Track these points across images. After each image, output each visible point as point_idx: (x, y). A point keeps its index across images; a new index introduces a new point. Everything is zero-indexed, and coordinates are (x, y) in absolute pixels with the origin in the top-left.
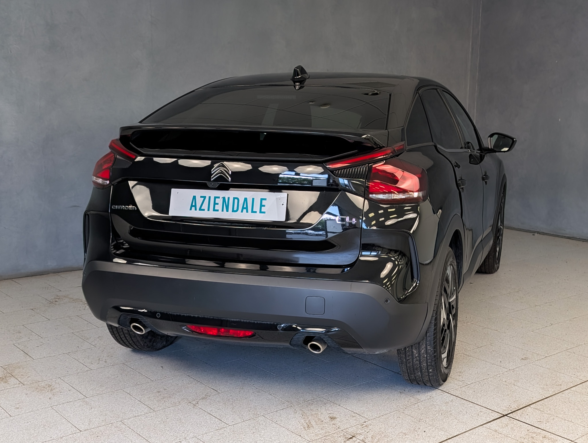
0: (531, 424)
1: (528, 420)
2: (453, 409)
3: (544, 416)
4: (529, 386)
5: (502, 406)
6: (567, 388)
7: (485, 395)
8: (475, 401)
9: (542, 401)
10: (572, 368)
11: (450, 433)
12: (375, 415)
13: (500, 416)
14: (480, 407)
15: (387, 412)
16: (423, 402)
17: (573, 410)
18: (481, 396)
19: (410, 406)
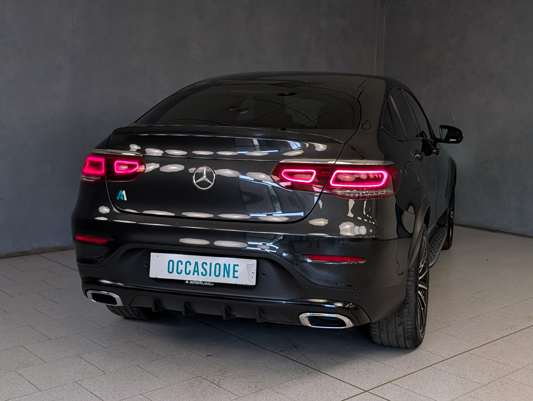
1: (386, 396)
3: (402, 391)
4: (395, 364)
5: (366, 383)
6: (429, 365)
7: (353, 372)
8: (342, 378)
9: (404, 378)
10: (438, 347)
12: (246, 393)
13: (362, 392)
14: (345, 383)
15: (258, 389)
16: (294, 379)
17: (430, 385)
18: (349, 373)
19: (281, 383)
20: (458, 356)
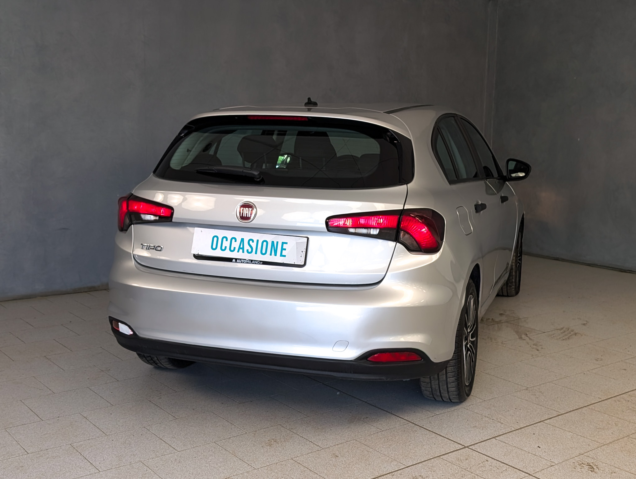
0: (491, 456)
1: (489, 453)
2: (413, 439)
4: (501, 418)
5: (467, 438)
6: (540, 421)
7: (451, 425)
8: (439, 432)
9: (510, 434)
10: (552, 400)
11: (403, 463)
12: (329, 444)
13: (461, 448)
14: (442, 438)
15: (344, 441)
16: (384, 431)
18: (447, 427)
19: (369, 435)
20: (576, 411)
